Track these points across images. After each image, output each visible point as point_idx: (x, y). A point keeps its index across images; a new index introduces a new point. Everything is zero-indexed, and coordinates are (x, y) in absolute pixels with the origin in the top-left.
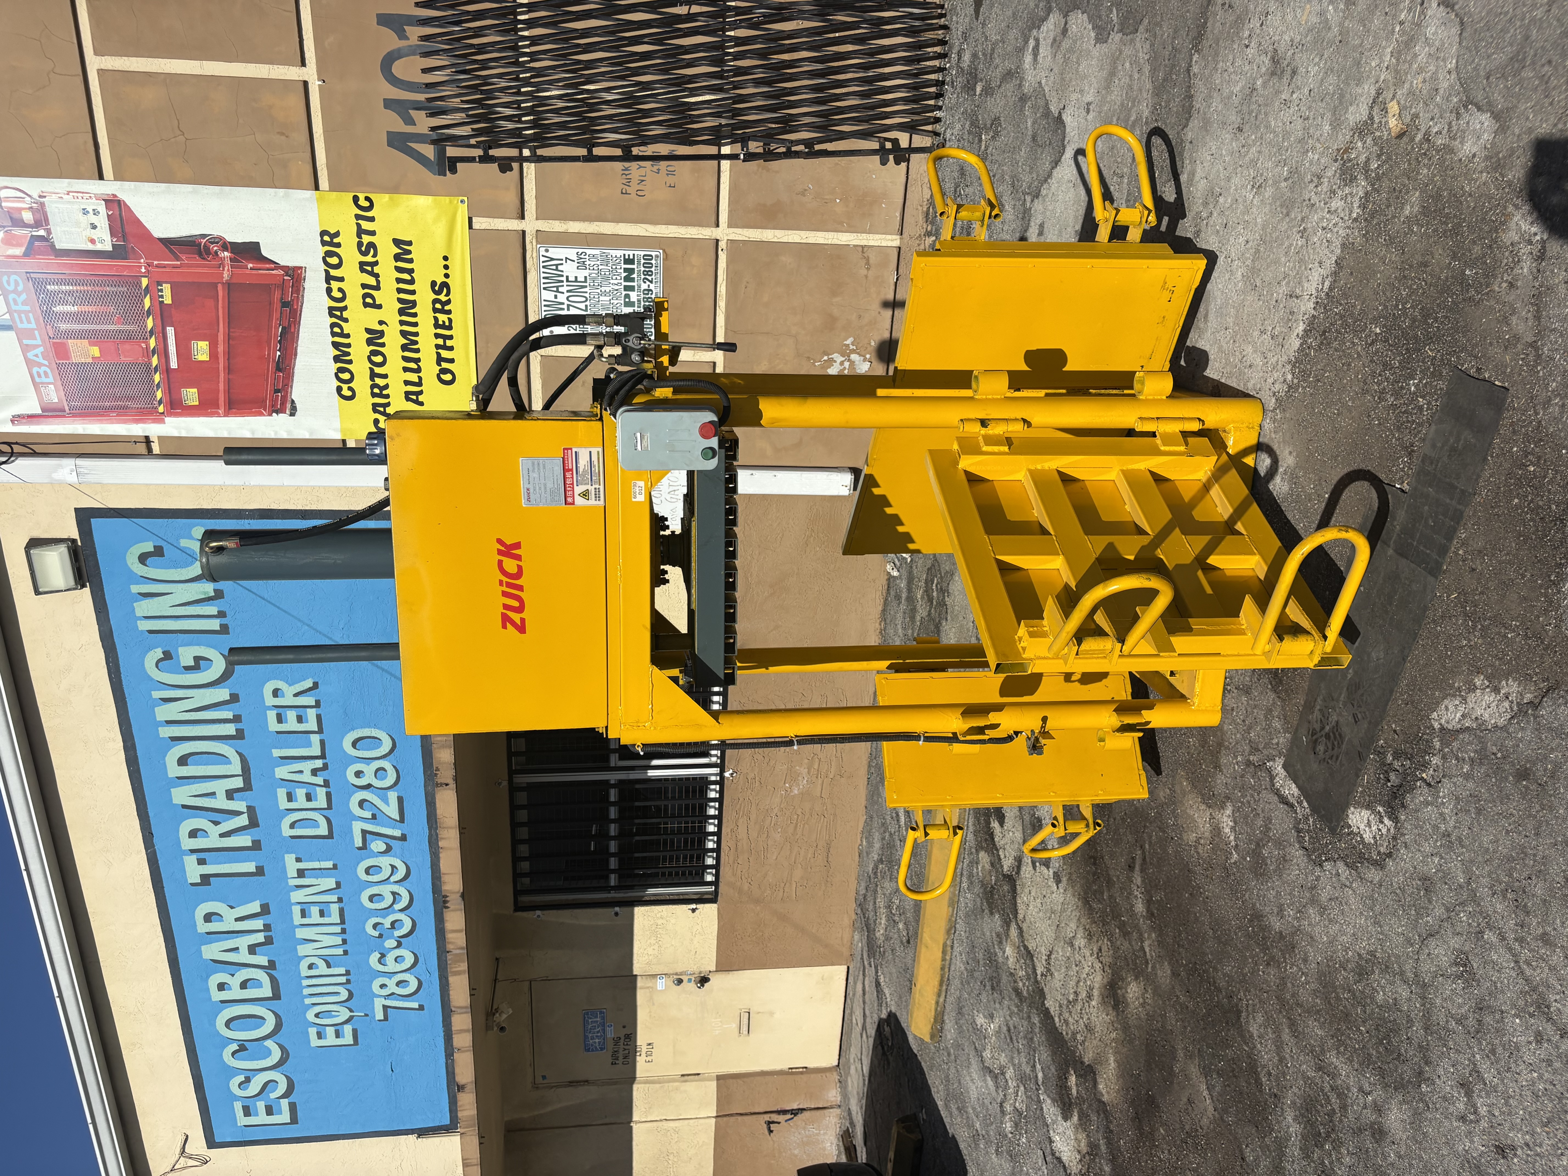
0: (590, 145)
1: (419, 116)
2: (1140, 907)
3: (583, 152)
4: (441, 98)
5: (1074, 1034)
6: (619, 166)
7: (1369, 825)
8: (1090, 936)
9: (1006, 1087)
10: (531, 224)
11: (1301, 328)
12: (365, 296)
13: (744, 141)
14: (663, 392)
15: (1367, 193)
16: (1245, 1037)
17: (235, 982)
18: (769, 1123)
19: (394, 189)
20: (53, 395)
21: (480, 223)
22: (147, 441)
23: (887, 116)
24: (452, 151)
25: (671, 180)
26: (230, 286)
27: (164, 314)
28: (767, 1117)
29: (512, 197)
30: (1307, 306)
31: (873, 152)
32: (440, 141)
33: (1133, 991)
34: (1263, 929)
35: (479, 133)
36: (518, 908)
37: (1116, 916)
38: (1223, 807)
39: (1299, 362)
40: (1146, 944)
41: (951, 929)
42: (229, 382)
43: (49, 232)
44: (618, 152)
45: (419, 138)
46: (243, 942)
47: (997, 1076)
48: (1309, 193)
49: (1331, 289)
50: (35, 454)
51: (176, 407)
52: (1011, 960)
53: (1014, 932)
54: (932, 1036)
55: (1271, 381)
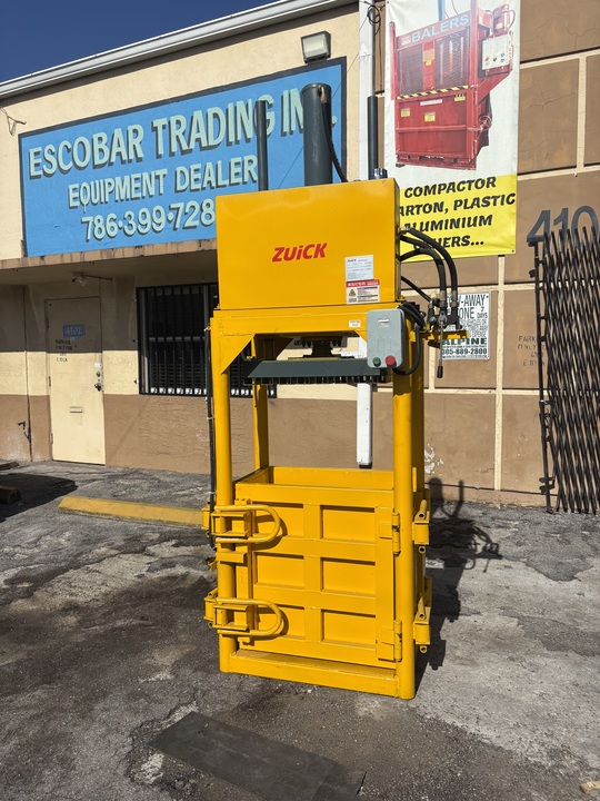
0: (546, 318)
1: (560, 226)
2: (119, 623)
3: (542, 315)
4: (569, 237)
5: (52, 586)
6: (535, 335)
7: (153, 767)
8: (106, 595)
9: (28, 548)
10: (501, 288)
11: (459, 725)
12: (461, 201)
13: (551, 402)
14: (413, 337)
15: (544, 767)
16: (34, 687)
17: (103, 146)
18: (24, 424)
19: (519, 215)
20: (405, 43)
21: (502, 261)
22: (382, 92)
23: (567, 482)
24: (541, 245)
25: (528, 363)
26: (465, 131)
27: (449, 98)
28: (27, 423)
29: (516, 277)
30: (472, 729)
31: (546, 474)
32: (546, 238)
33: (72, 620)
34: (97, 698)
35: (551, 258)
36: (137, 289)
37: (116, 610)
38: (172, 673)
39: (437, 724)
40: (98, 627)
41: (119, 518)
42: (413, 132)
43: (492, 37)
44: (543, 334)
45: (547, 227)
46: (123, 149)
47: (36, 543)
48: (541, 730)
49: (483, 743)
50: (374, 34)
51: (400, 105)
52: (98, 551)
53: (113, 552)
54: (61, 508)
55: (426, 704)
